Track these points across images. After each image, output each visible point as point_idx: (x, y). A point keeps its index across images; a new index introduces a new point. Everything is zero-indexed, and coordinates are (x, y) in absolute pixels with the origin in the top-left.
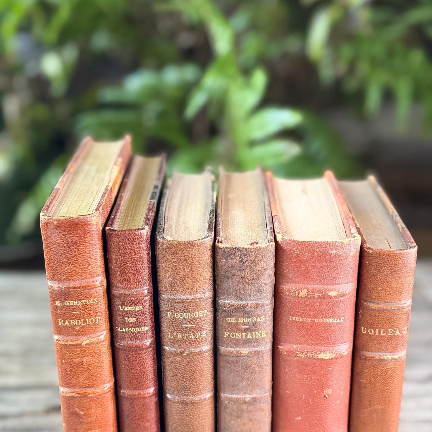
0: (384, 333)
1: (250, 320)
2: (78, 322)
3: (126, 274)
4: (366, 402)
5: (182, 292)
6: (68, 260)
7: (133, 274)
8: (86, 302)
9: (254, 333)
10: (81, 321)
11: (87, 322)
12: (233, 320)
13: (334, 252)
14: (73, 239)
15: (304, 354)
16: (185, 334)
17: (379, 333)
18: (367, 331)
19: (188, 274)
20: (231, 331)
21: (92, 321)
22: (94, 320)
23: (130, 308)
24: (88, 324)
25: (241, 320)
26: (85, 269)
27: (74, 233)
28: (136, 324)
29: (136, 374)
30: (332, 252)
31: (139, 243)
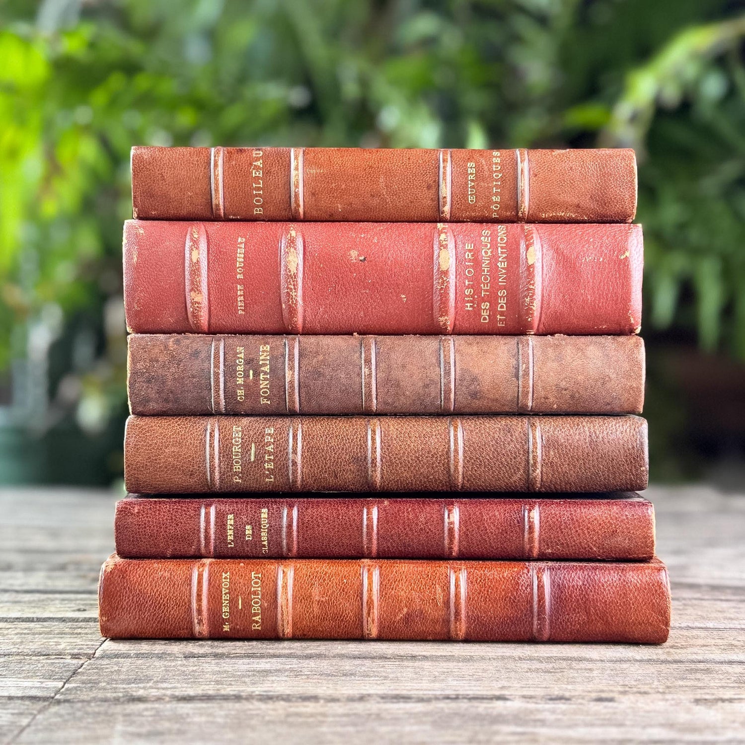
0: (260, 184)
1: (240, 368)
2: (256, 603)
3: (178, 535)
4: (376, 201)
5: (201, 460)
6: (160, 607)
7: (177, 525)
8: (226, 589)
9: (261, 363)
10: (254, 598)
11: (257, 590)
12: (240, 392)
13: (135, 256)
14: (128, 598)
15: (291, 293)
16: (266, 457)
17: (258, 189)
18: (258, 206)
19: (174, 452)
20: (259, 396)
21: (256, 583)
22: (255, 580)
23: (230, 532)
24: (260, 589)
25: (240, 381)
26: (176, 586)
27: (120, 596)
28: (256, 526)
29: (336, 530)
30: (135, 259)
31: (132, 514)
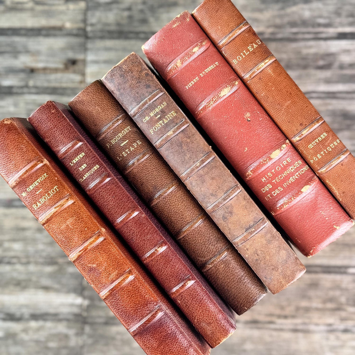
1: (157, 110)
2: (45, 198)
8: (40, 180)
9: (166, 117)
10: (46, 196)
11: (50, 194)
12: (147, 118)
18: (237, 60)
20: (152, 127)
21: (53, 191)
24: (52, 195)
25: (152, 114)
26: (23, 158)
